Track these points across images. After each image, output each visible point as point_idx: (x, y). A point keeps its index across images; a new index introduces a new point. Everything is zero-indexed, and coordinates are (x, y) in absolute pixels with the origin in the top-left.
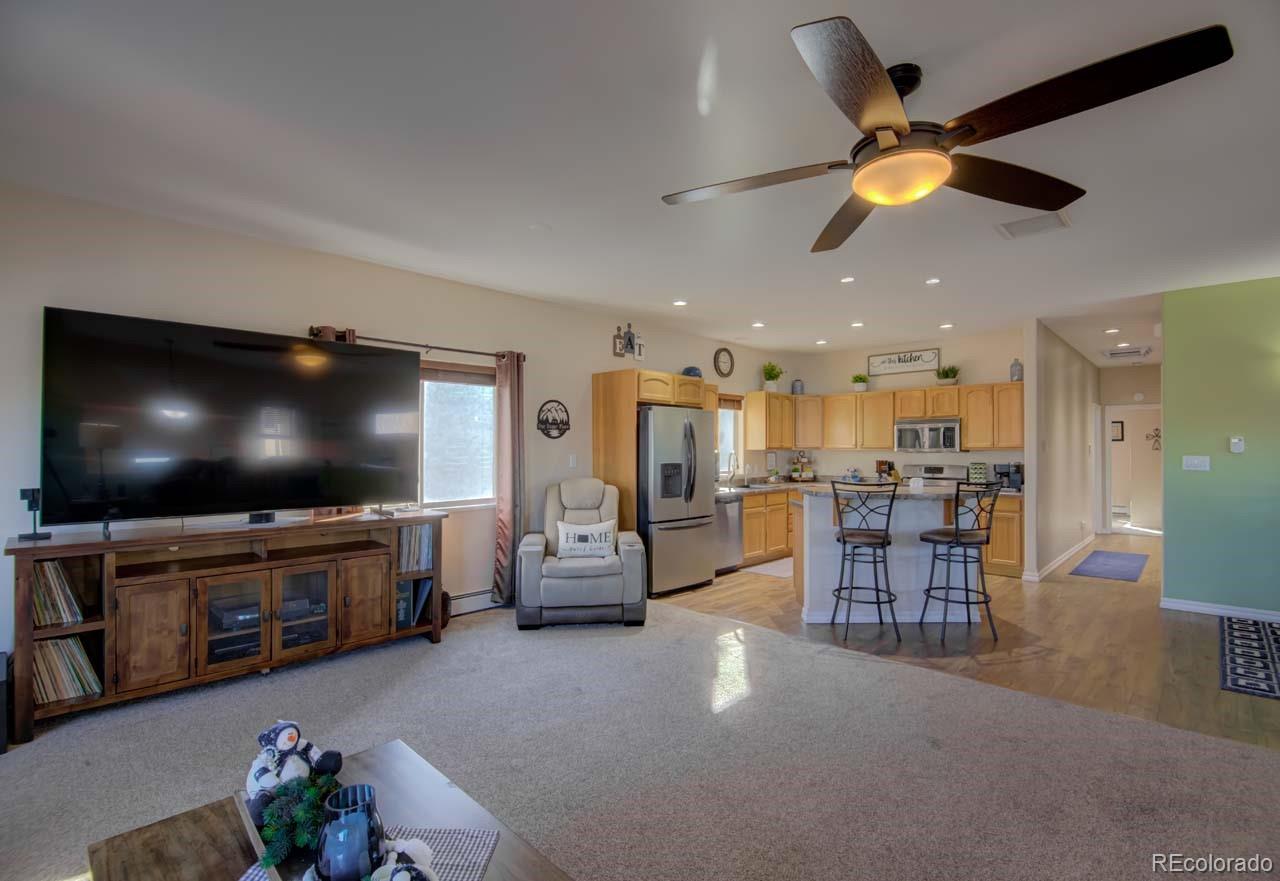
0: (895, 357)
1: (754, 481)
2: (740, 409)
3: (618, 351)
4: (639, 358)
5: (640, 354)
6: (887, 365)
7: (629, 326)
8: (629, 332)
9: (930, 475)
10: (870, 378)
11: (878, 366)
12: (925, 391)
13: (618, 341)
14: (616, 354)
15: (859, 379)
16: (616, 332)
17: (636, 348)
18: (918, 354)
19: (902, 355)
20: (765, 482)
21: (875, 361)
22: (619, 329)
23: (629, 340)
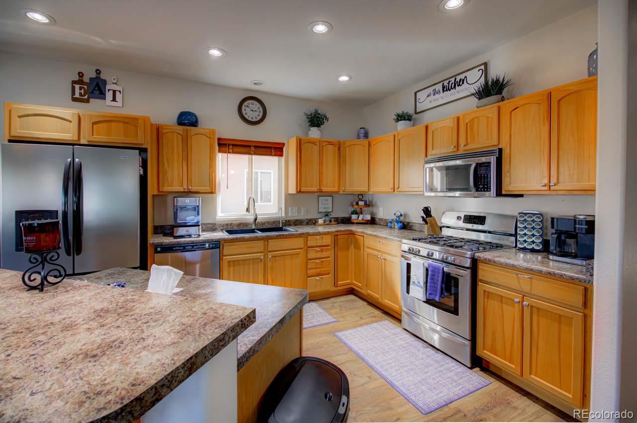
0: (439, 87)
1: (288, 223)
2: (281, 155)
3: (77, 95)
4: (114, 103)
5: (114, 100)
6: (432, 97)
7: (98, 72)
8: (98, 78)
9: (470, 226)
10: (415, 116)
11: (426, 101)
12: (458, 118)
13: (77, 87)
14: (75, 100)
15: (401, 117)
16: (77, 78)
17: (109, 95)
18: (462, 76)
19: (446, 83)
20: (315, 224)
21: (422, 96)
22: (81, 75)
23: (97, 85)
